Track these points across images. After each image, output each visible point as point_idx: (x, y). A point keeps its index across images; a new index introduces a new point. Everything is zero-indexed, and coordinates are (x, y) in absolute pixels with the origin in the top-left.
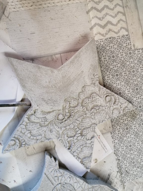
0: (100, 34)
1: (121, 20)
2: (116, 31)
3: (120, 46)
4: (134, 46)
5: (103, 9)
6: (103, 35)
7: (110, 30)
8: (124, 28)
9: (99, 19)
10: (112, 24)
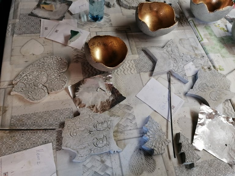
0: (134, 71)
1: (127, 62)
2: (132, 64)
3: (138, 63)
4: (138, 58)
5: (123, 69)
6: (135, 69)
7: (132, 67)
8: (131, 61)
9: (128, 70)
10: (130, 65)
